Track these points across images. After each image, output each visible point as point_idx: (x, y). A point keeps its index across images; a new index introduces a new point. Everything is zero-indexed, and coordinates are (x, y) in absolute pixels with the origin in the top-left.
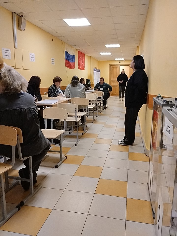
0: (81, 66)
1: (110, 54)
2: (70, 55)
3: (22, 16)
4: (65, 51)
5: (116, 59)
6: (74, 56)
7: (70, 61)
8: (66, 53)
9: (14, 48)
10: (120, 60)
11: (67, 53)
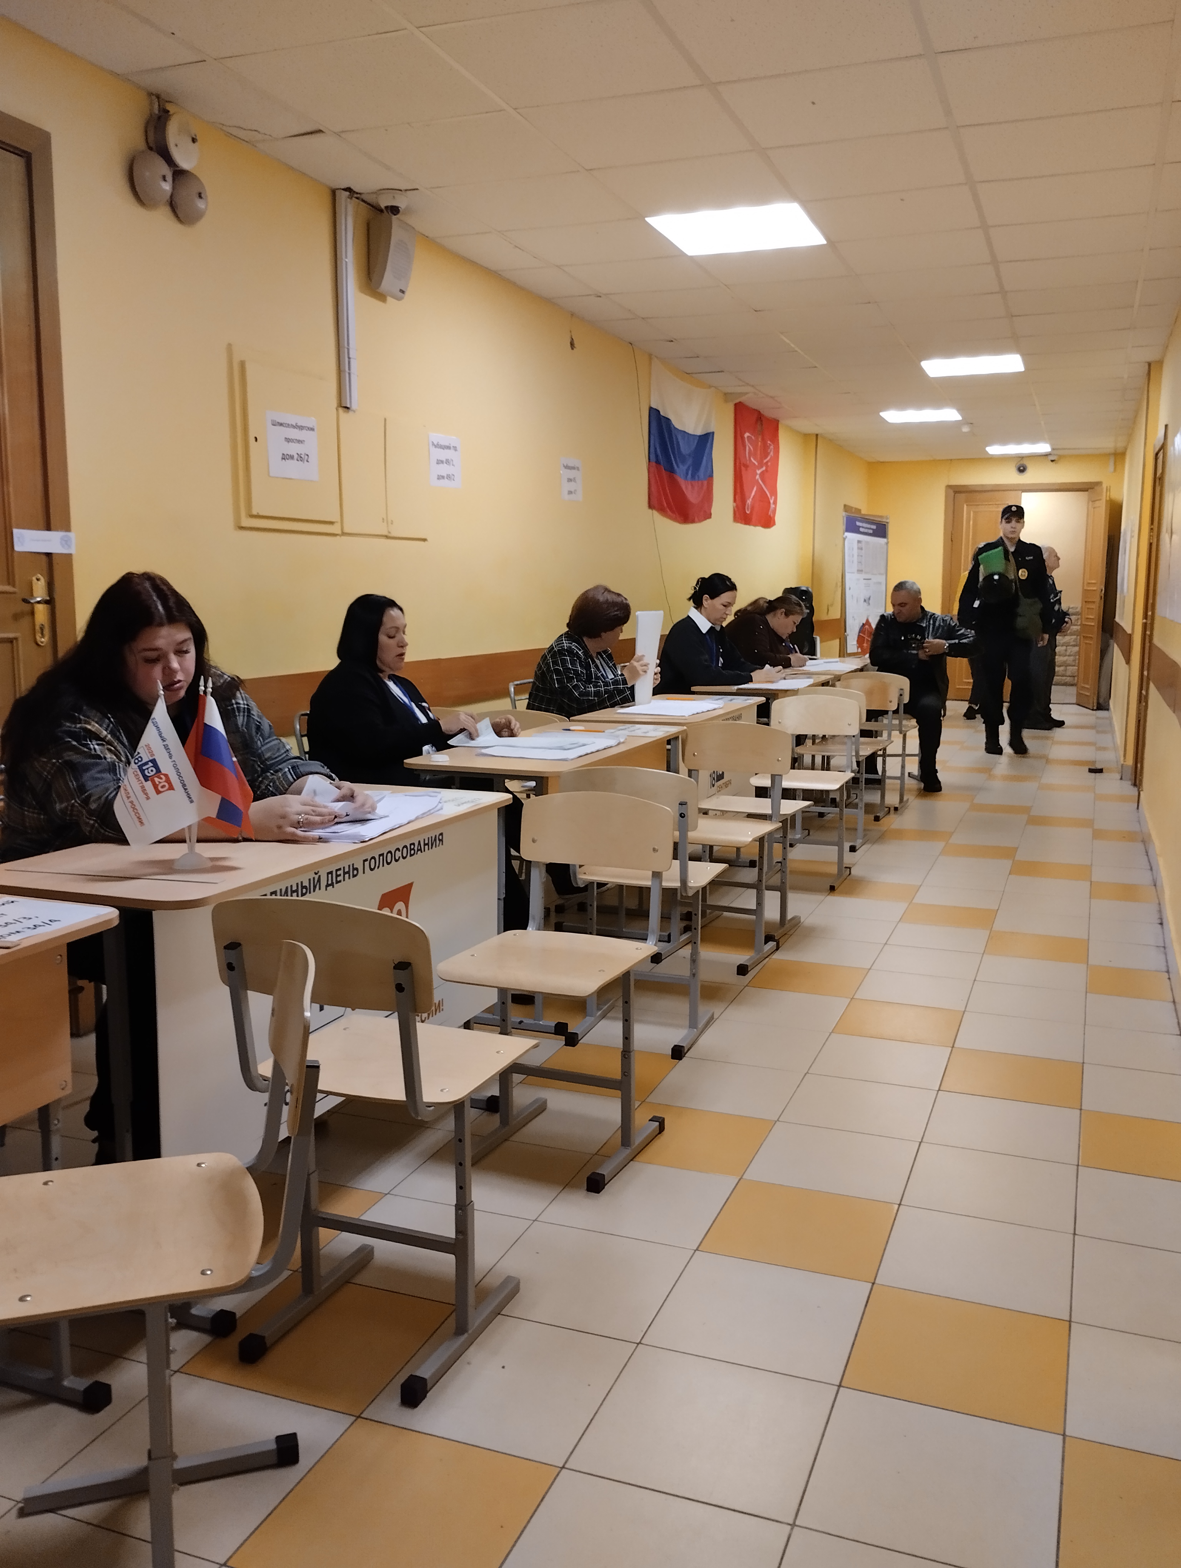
0: (749, 502)
1: (950, 415)
2: (679, 437)
3: (395, 210)
4: (651, 409)
5: (994, 450)
6: (706, 440)
7: (681, 470)
8: (654, 424)
9: (341, 410)
10: (1021, 457)
11: (663, 420)
